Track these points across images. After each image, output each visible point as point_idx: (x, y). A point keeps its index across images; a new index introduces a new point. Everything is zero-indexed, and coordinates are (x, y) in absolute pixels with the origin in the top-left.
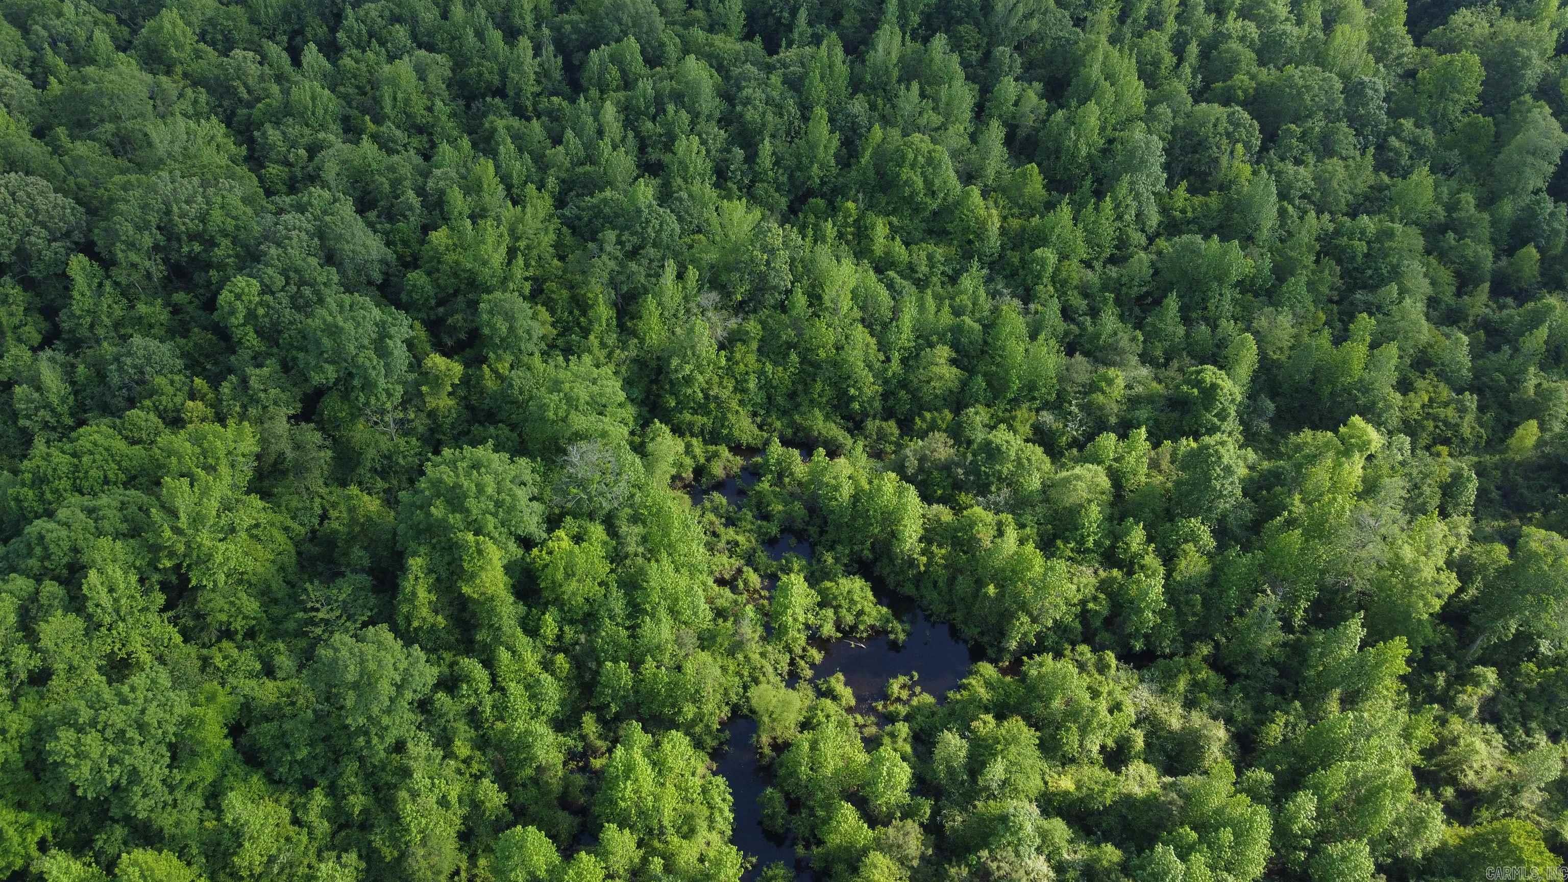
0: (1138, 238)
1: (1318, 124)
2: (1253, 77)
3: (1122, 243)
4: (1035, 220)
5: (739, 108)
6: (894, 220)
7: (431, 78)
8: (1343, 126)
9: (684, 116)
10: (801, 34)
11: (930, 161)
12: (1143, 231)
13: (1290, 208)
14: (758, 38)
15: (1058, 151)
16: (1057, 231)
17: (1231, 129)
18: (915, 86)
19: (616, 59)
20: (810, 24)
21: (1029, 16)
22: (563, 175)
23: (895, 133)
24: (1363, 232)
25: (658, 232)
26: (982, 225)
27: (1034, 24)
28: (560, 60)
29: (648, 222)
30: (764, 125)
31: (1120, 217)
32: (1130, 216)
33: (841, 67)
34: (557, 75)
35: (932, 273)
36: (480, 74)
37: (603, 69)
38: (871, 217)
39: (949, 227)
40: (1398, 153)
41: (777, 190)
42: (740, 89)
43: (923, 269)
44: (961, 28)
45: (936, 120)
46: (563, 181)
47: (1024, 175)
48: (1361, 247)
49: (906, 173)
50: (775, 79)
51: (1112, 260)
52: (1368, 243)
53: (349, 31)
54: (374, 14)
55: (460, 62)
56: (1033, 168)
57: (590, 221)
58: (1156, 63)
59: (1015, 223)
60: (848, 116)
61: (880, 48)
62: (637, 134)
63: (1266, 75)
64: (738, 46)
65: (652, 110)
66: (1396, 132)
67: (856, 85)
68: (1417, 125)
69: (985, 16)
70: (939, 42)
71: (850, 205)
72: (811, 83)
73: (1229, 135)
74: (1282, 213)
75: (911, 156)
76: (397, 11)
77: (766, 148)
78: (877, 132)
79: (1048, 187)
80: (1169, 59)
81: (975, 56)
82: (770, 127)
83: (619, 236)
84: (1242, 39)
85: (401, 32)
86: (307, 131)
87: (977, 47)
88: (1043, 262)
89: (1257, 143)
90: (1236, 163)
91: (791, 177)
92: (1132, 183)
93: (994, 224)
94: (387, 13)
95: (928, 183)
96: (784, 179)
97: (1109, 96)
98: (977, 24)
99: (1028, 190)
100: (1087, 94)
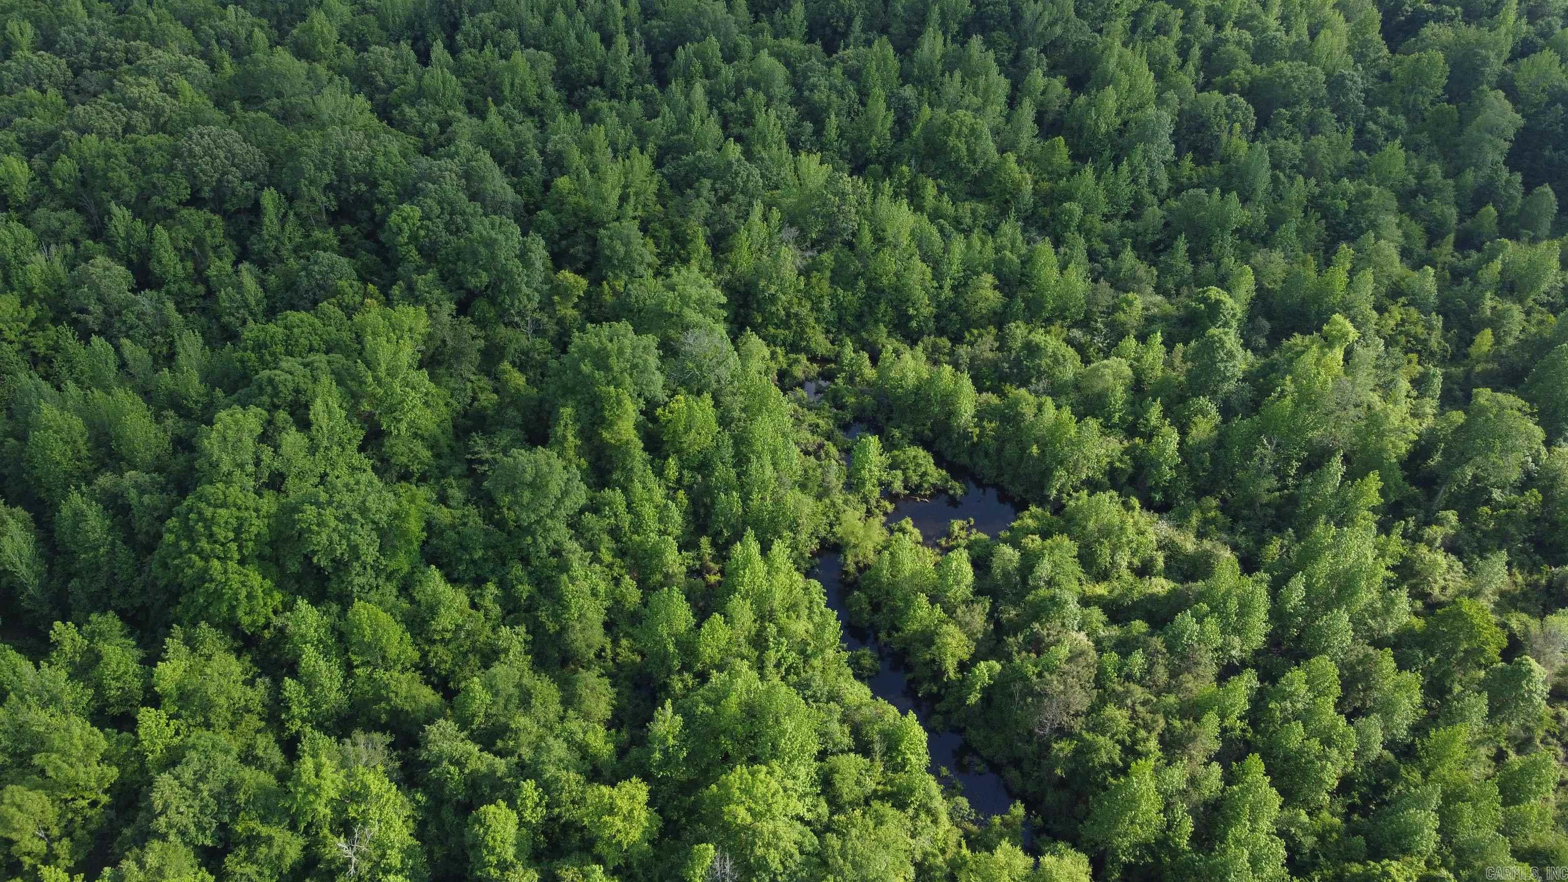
0: (1149, 198)
1: (1305, 110)
2: (1248, 72)
3: (1138, 204)
4: (1063, 183)
5: (806, 93)
6: (941, 182)
7: (540, 70)
8: (1327, 111)
9: (761, 96)
10: (856, 40)
11: (973, 130)
12: (1155, 193)
13: (1281, 175)
14: (818, 42)
15: (1081, 129)
16: (1082, 189)
17: (1229, 111)
18: (957, 75)
19: (700, 55)
20: (863, 31)
21: (1053, 24)
22: (660, 142)
23: (941, 113)
24: (1344, 194)
25: (745, 183)
26: (1018, 187)
27: (1058, 30)
28: (649, 58)
29: (737, 174)
30: (829, 104)
31: (1134, 181)
32: (1144, 180)
33: (894, 63)
34: (647, 71)
35: (975, 225)
36: (581, 69)
37: (688, 64)
38: (922, 179)
39: (989, 189)
40: (1375, 135)
41: (841, 158)
42: (806, 78)
43: (968, 221)
44: (994, 34)
45: (977, 101)
46: (660, 147)
47: (1053, 147)
48: (1343, 205)
49: (952, 141)
50: (837, 70)
51: (1128, 216)
52: (1350, 202)
53: (467, 34)
54: (487, 21)
55: (562, 58)
56: (1060, 140)
57: (686, 175)
58: (1165, 61)
59: (1045, 185)
60: (900, 99)
61: (926, 47)
62: (721, 113)
63: (1257, 70)
64: (802, 47)
65: (733, 94)
66: (1375, 119)
67: (905, 78)
68: (1390, 113)
69: (1015, 24)
70: (976, 42)
71: (905, 168)
72: (868, 73)
73: (1228, 117)
74: (1275, 180)
75: (956, 126)
76: (506, 19)
77: (833, 122)
78: (926, 110)
79: (1073, 157)
80: (1175, 59)
81: (1007, 57)
82: (835, 106)
83: (713, 185)
84: (1239, 43)
85: (512, 35)
86: (438, 110)
87: (1009, 50)
88: (1070, 213)
89: (1252, 124)
90: (1235, 139)
91: (853, 148)
92: (1145, 151)
93: (1028, 188)
94: (498, 21)
95: (971, 152)
96: (846, 149)
97: (1125, 84)
98: (1007, 29)
99: (1056, 159)
100: (1106, 81)
